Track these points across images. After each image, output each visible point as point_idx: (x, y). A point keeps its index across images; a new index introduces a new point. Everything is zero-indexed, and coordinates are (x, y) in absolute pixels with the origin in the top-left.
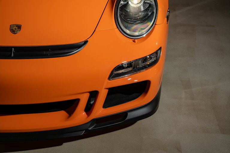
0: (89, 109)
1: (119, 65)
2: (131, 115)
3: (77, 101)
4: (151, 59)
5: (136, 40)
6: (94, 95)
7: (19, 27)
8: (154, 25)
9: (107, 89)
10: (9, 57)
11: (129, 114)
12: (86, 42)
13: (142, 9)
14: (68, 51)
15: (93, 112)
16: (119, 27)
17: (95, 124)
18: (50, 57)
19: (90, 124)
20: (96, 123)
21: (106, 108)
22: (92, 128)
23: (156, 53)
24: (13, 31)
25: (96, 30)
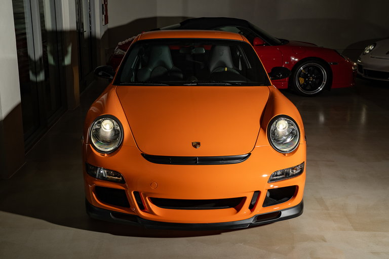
0: (252, 207)
1: (275, 172)
2: (284, 214)
3: (244, 199)
4: (297, 170)
5: (286, 154)
6: (257, 194)
7: (199, 144)
8: (298, 144)
9: (266, 190)
10: (196, 164)
11: (282, 212)
12: (250, 154)
13: (287, 133)
14: (237, 161)
15: (255, 209)
16: (271, 144)
17: (257, 220)
18: (225, 163)
19: (253, 218)
21: (265, 207)
22: (255, 222)
24: (195, 146)
25: (255, 146)
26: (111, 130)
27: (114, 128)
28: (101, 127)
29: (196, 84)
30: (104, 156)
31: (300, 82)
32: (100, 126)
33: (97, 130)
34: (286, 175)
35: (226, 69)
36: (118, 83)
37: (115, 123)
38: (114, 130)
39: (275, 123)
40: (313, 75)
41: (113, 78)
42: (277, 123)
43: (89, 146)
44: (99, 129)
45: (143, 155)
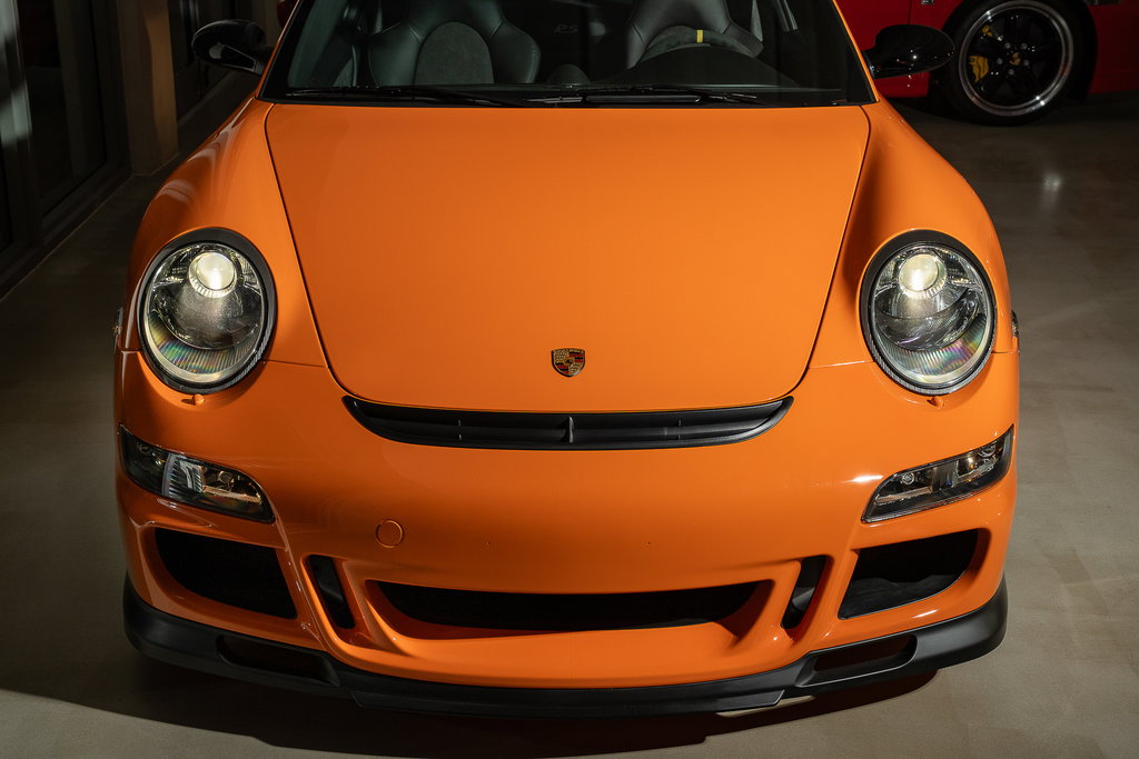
0: (795, 621)
1: (891, 477)
3: (767, 586)
4: (981, 463)
5: (940, 400)
6: (815, 570)
7: (579, 356)
8: (989, 353)
9: (855, 551)
10: (562, 444)
11: (921, 640)
12: (787, 402)
13: (941, 305)
14: (735, 429)
15: (812, 627)
16: (876, 354)
17: (814, 672)
18: (683, 443)
19: (799, 668)
20: (816, 669)
21: (847, 618)
22: (806, 681)
24: (563, 369)
25: (811, 366)
26: (225, 293)
27: (240, 282)
28: (186, 281)
29: (579, 99)
30: (193, 402)
31: (976, 71)
32: (184, 275)
33: (171, 292)
34: (936, 483)
35: (700, 35)
36: (278, 92)
37: (244, 264)
38: (241, 291)
39: (891, 265)
40: (1024, 47)
41: (262, 71)
42: (898, 263)
43: (133, 360)
44: (177, 288)
45: (348, 401)
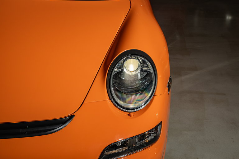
23: (156, 128)
